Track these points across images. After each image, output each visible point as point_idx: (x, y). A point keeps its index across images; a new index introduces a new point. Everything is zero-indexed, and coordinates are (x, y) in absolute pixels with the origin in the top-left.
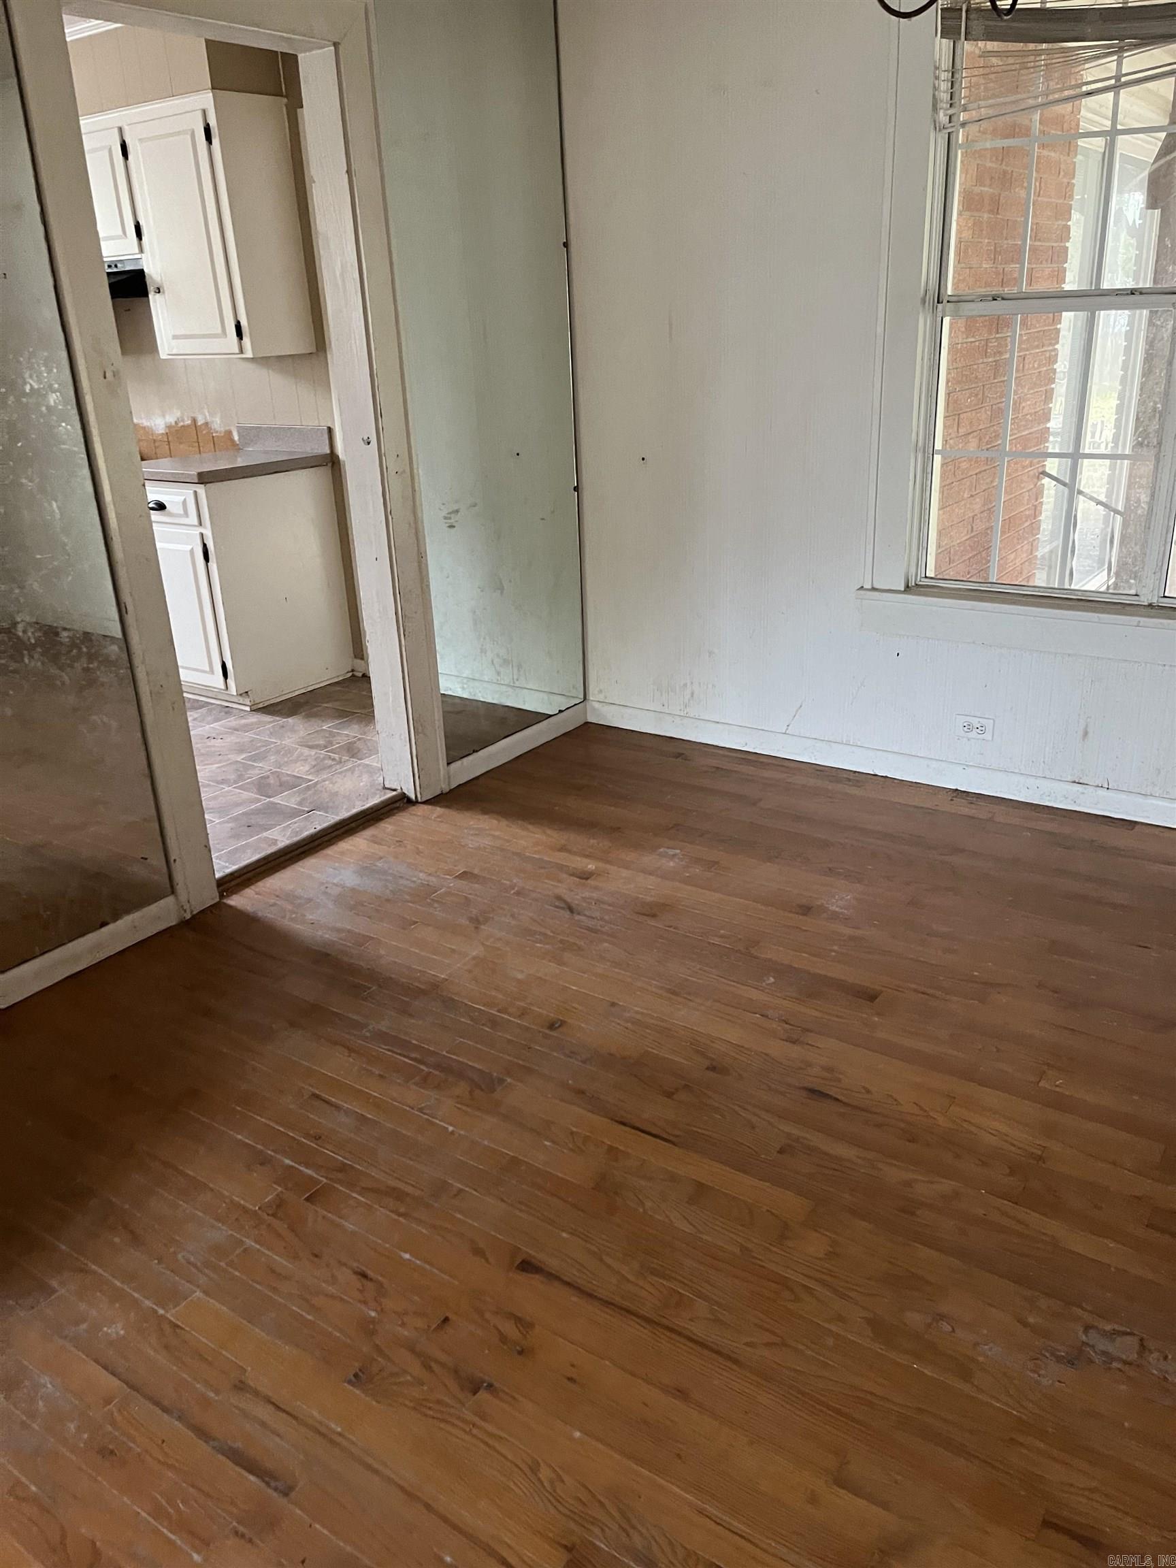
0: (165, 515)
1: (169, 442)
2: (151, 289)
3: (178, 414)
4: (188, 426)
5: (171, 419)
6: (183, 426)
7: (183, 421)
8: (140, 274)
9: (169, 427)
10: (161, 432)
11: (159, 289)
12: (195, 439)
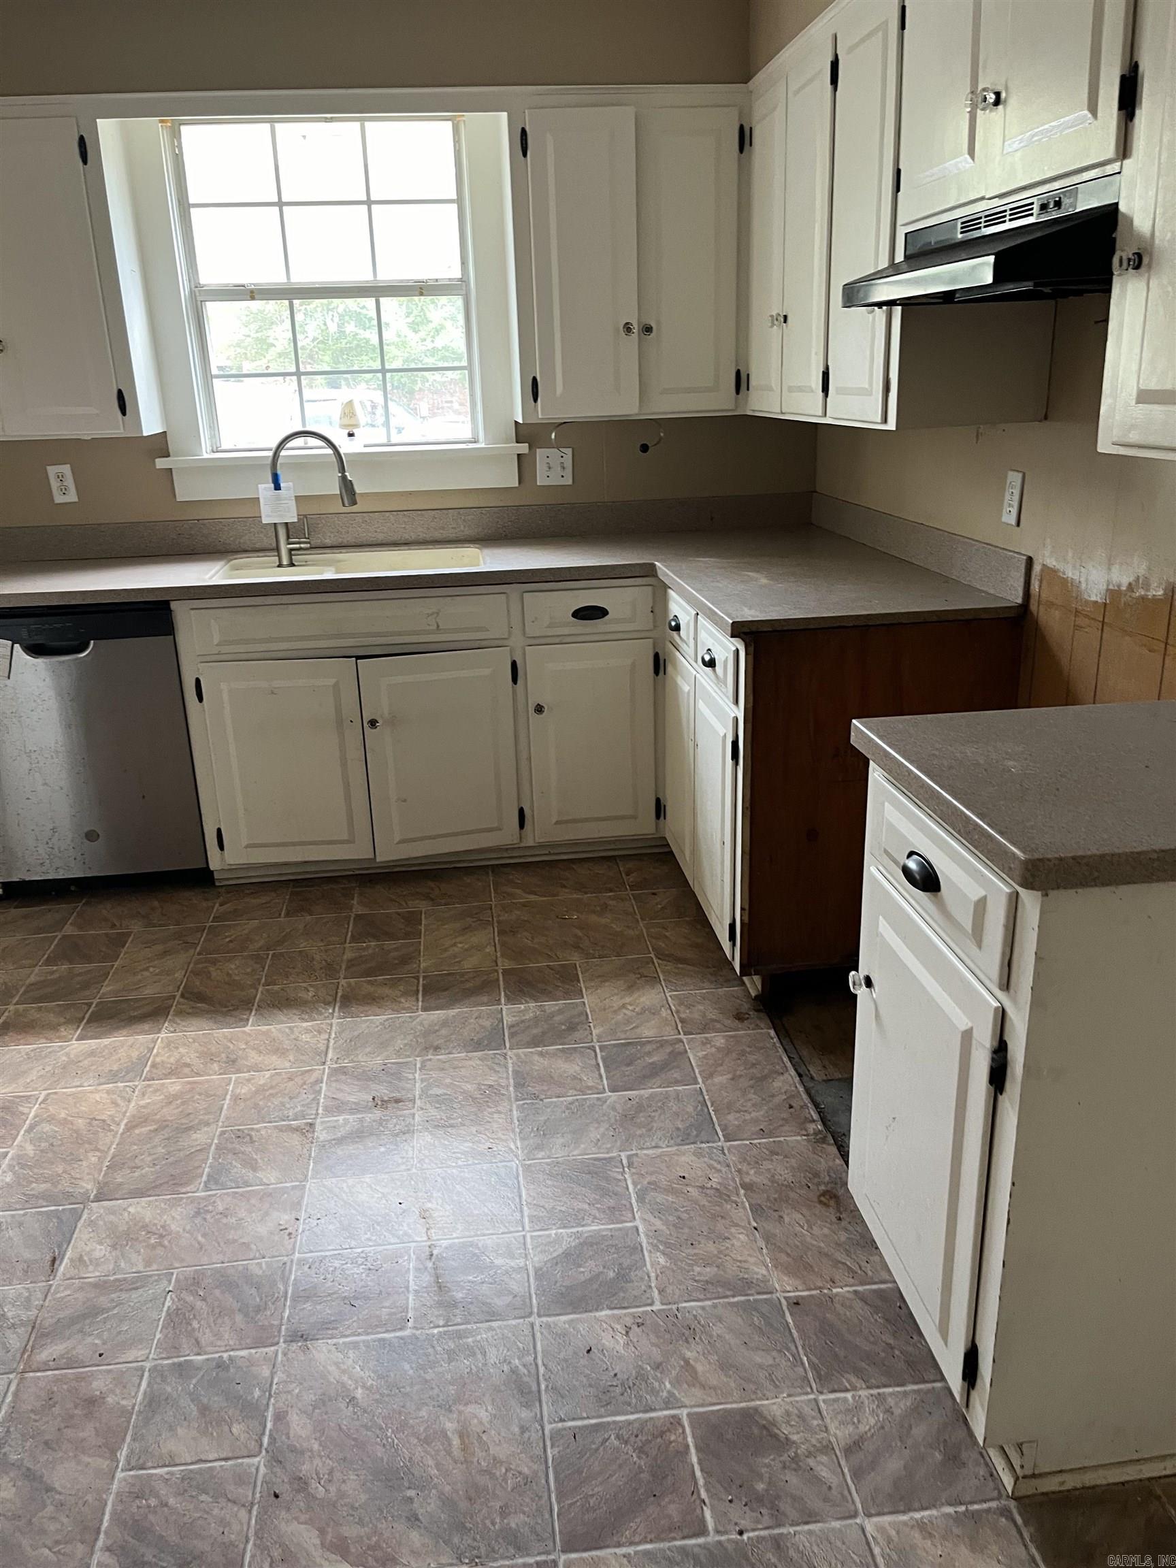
0: (933, 902)
1: (1103, 622)
2: (1123, 251)
3: (1142, 570)
4: (1155, 600)
5: (1122, 577)
6: (1143, 598)
7: (1147, 586)
8: (1108, 216)
9: (1114, 594)
10: (1093, 598)
11: (1139, 256)
12: (1162, 637)
